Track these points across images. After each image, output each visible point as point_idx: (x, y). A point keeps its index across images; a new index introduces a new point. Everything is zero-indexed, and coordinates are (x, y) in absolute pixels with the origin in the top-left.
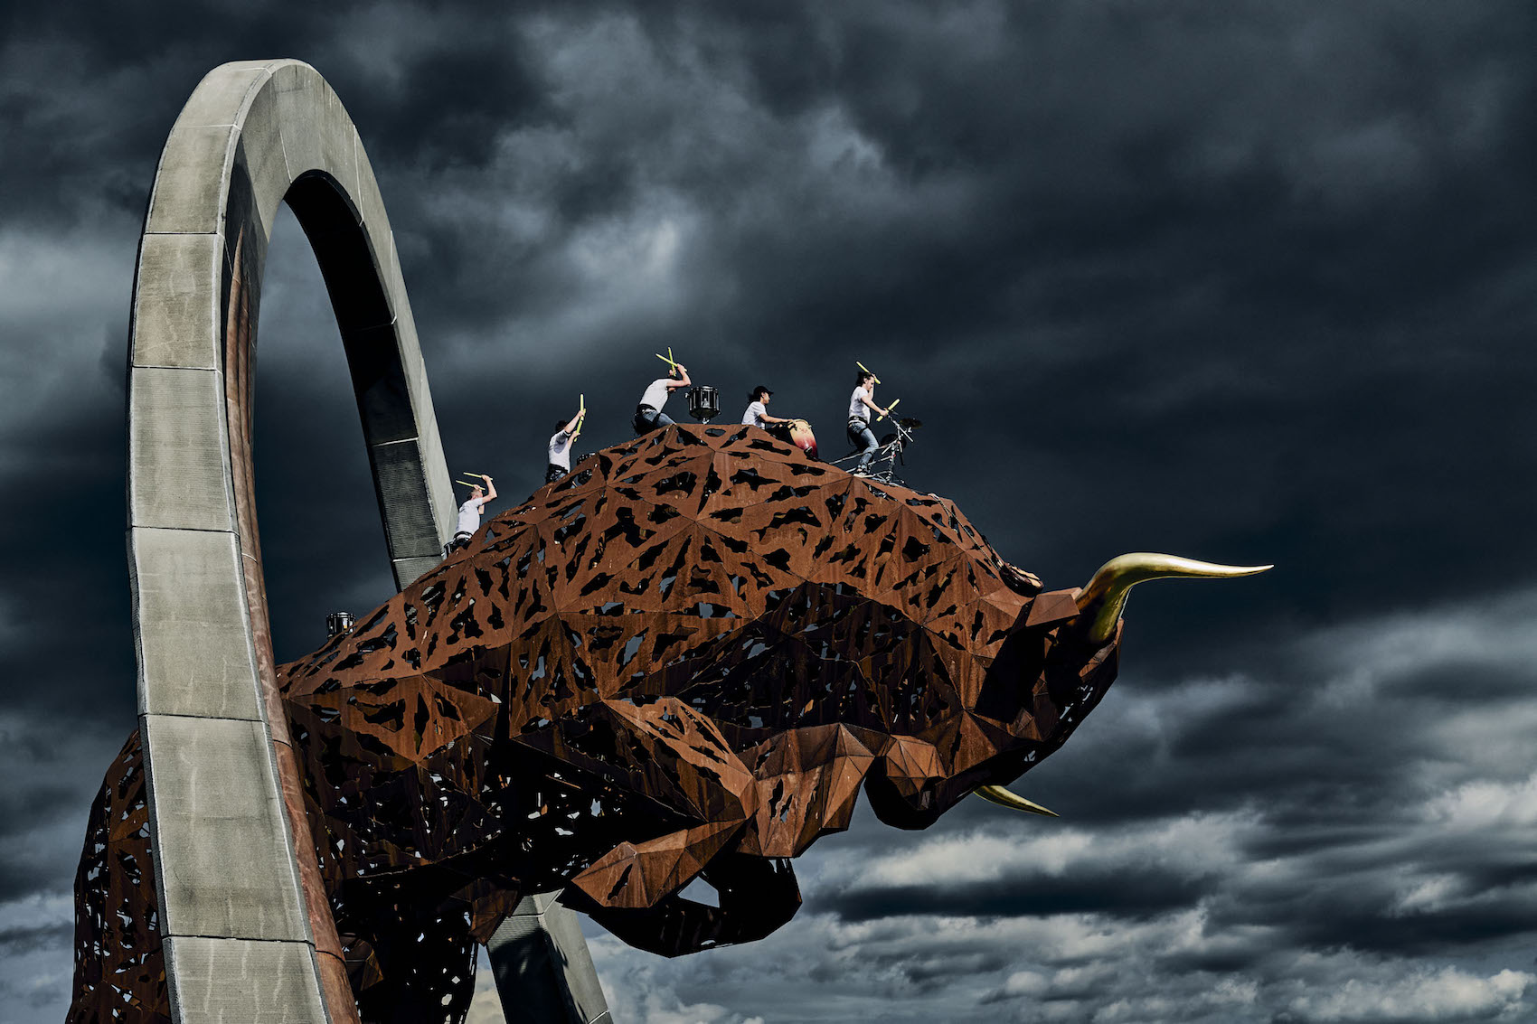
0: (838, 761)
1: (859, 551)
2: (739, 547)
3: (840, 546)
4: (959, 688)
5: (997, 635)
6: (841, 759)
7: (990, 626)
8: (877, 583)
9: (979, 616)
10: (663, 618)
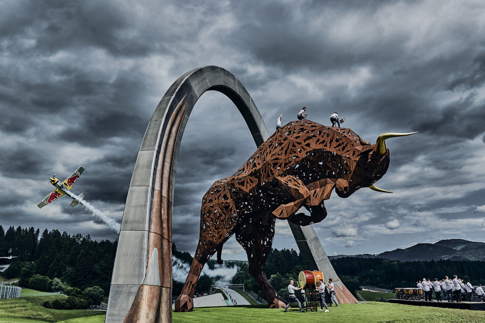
0: (327, 185)
1: (325, 141)
2: (299, 143)
3: (321, 141)
4: (351, 168)
5: (358, 155)
6: (328, 184)
7: (357, 154)
8: (330, 147)
9: (354, 152)
10: (285, 159)
